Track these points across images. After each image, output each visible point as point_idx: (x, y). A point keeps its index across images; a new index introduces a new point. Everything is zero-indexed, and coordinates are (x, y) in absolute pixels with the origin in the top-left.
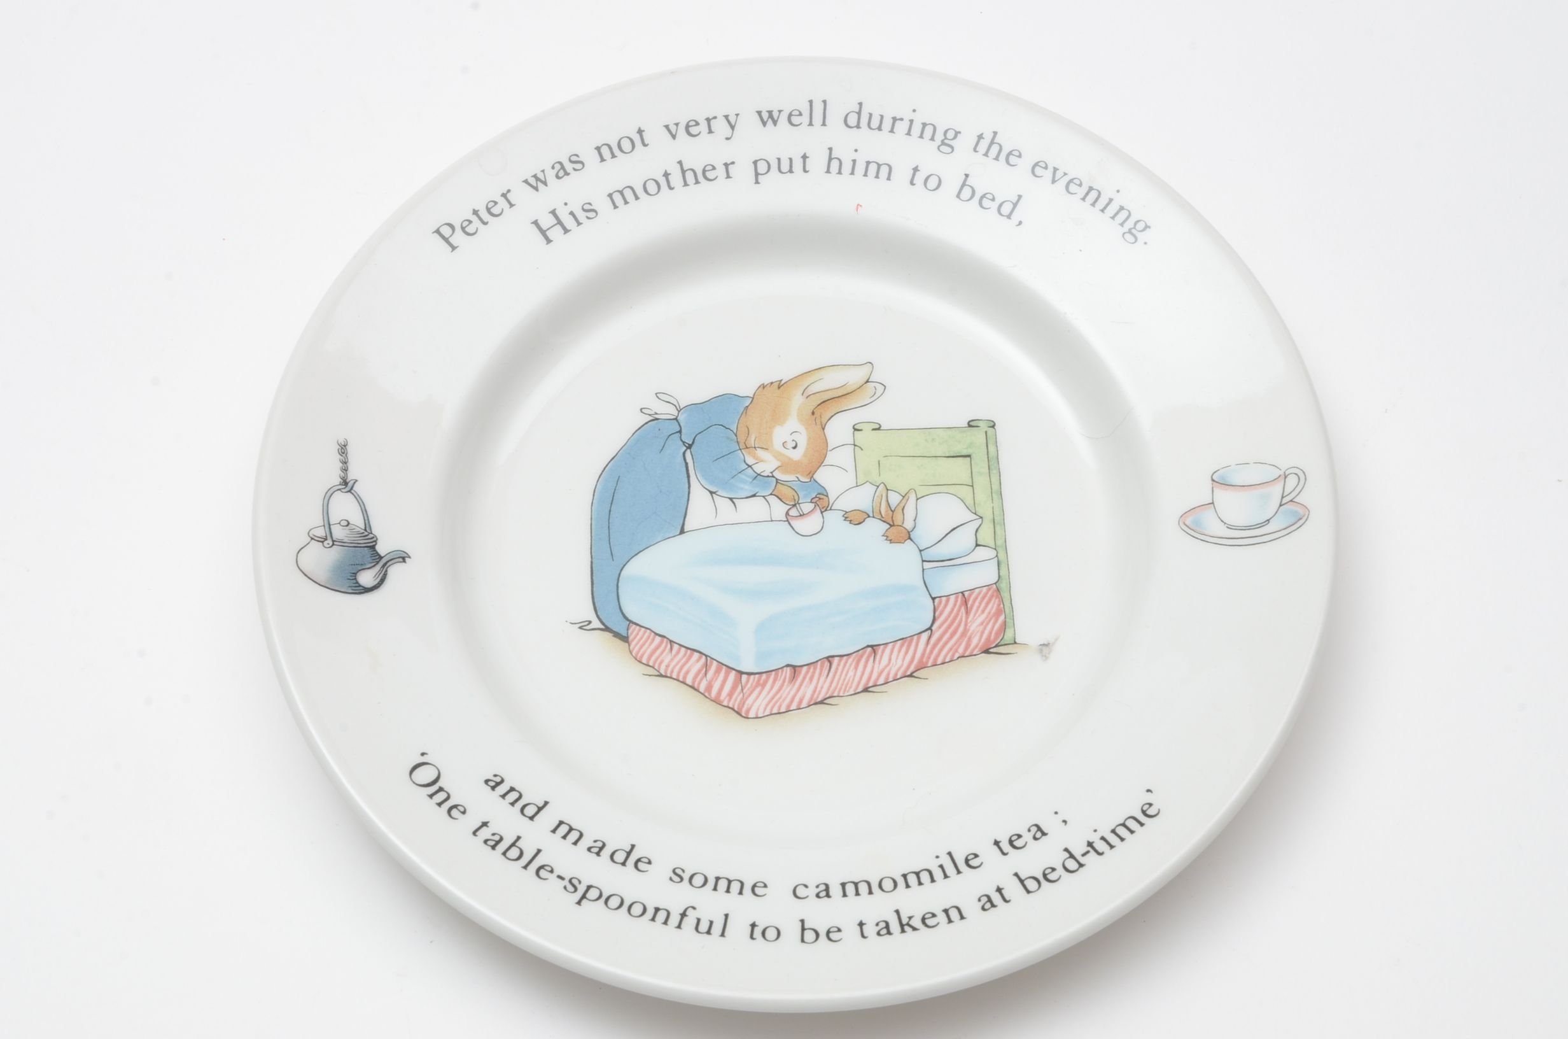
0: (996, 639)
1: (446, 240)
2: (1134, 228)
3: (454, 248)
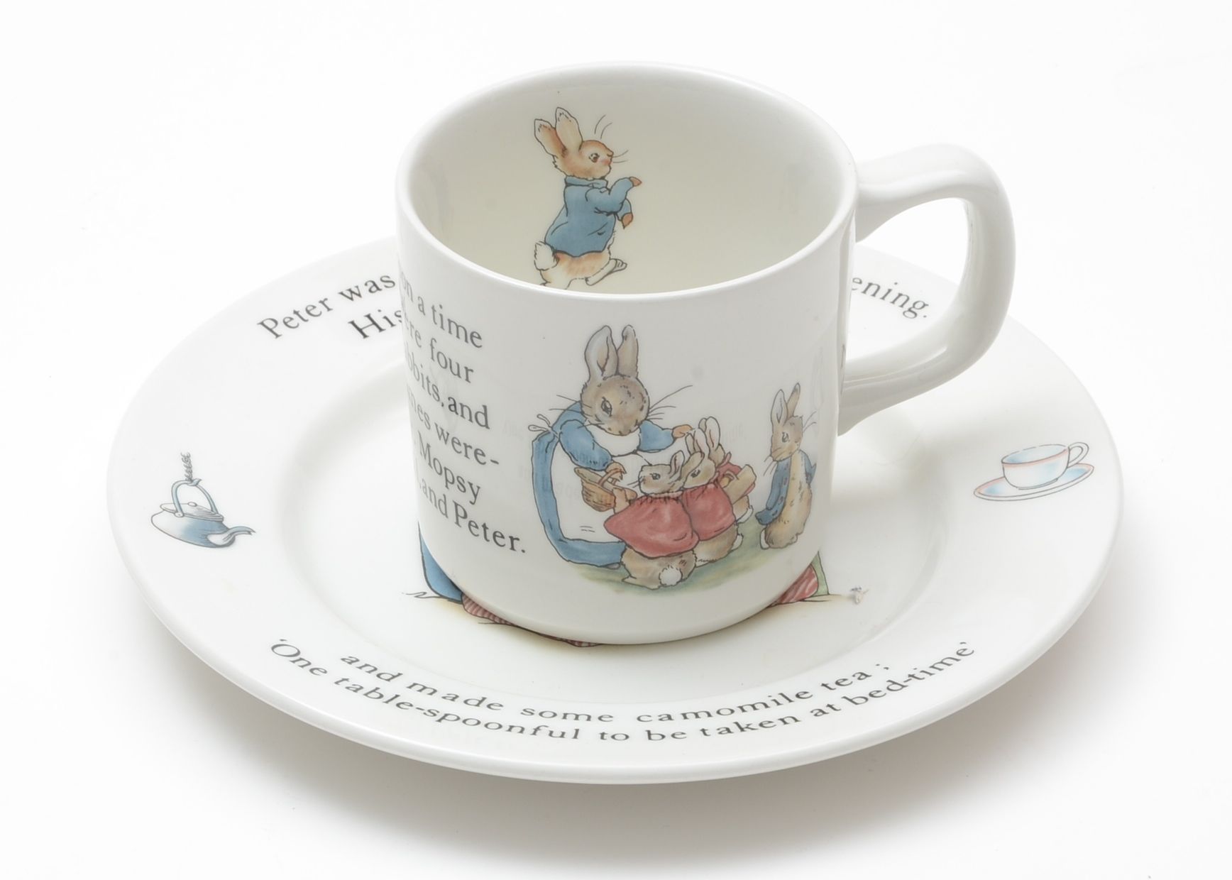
0: (810, 592)
1: (271, 330)
2: (914, 307)
3: (277, 336)
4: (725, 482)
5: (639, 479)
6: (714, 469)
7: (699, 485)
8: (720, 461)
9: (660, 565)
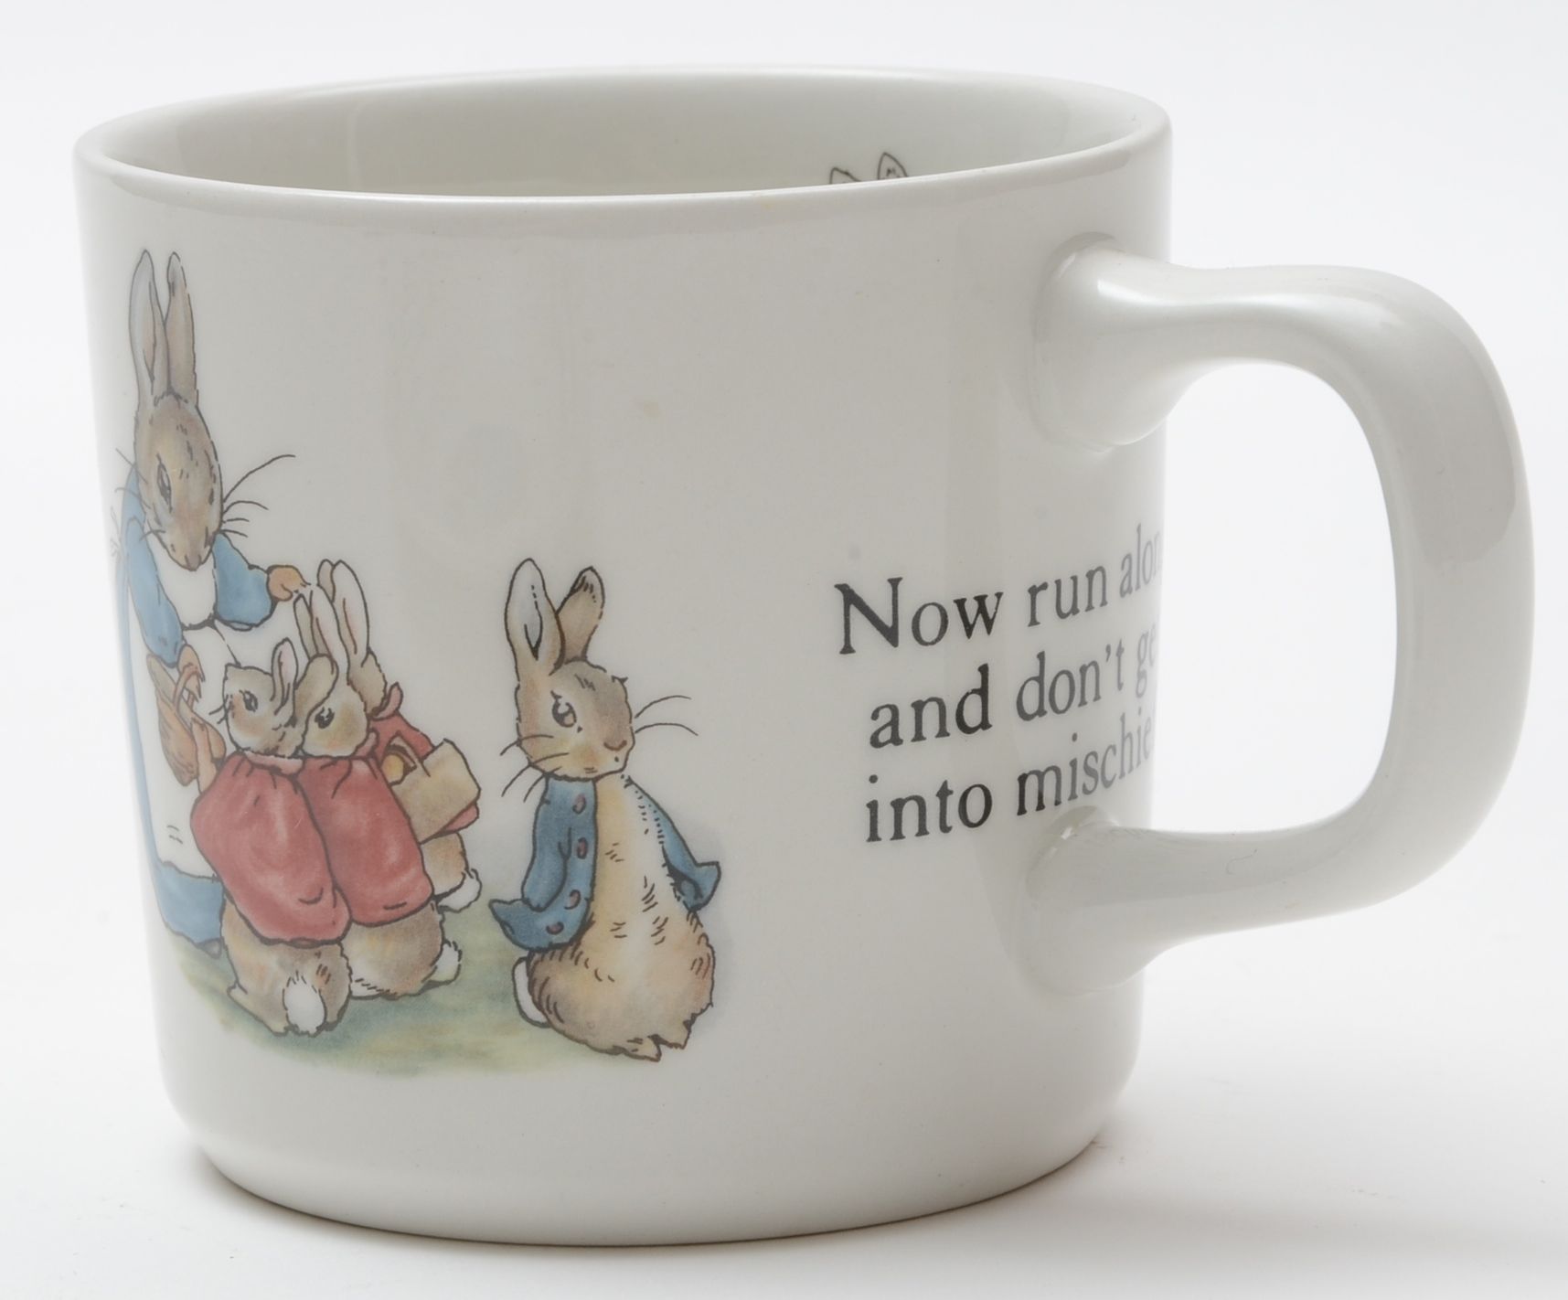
4: (393, 767)
5: (225, 701)
6: (364, 721)
7: (335, 754)
8: (377, 702)
9: (282, 965)
